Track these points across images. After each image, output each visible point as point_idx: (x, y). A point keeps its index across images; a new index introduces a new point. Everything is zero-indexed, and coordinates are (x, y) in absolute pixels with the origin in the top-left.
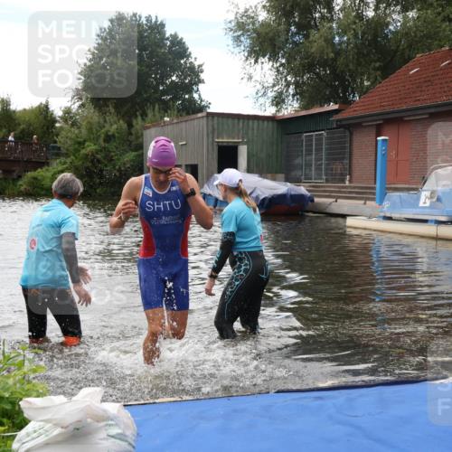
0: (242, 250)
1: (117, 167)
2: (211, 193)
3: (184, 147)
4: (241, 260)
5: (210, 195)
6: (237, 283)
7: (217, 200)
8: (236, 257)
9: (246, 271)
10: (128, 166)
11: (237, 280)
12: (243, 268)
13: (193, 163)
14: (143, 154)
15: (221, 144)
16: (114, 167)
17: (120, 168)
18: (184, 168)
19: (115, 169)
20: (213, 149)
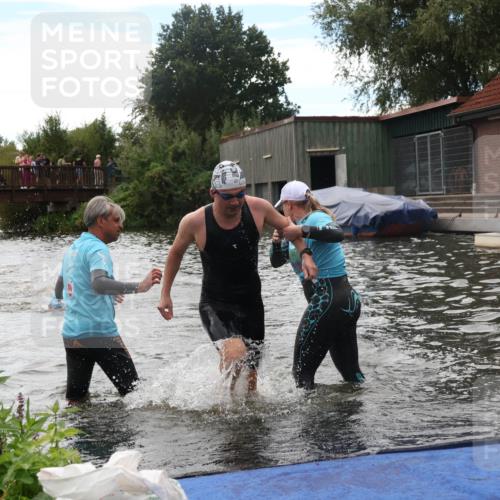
3: (269, 161)
9: (324, 304)
12: (321, 301)
13: (281, 180)
15: (314, 154)
16: (186, 190)
17: (193, 191)
18: (270, 186)
19: (187, 193)
20: (304, 161)
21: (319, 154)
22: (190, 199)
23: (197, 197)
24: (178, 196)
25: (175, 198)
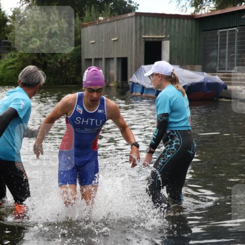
0: (174, 129)
1: (59, 60)
2: (139, 82)
3: (116, 42)
4: (172, 137)
5: (138, 83)
6: (169, 156)
7: (143, 87)
8: (168, 134)
9: (177, 146)
10: (69, 58)
11: (169, 154)
12: (175, 144)
13: (124, 56)
14: (81, 48)
15: (147, 40)
16: (56, 60)
17: (61, 61)
18: (115, 61)
19: (57, 61)
20: (141, 44)
21: (151, 40)
22: (59, 66)
23: (64, 64)
24: (50, 63)
25: (48, 65)
